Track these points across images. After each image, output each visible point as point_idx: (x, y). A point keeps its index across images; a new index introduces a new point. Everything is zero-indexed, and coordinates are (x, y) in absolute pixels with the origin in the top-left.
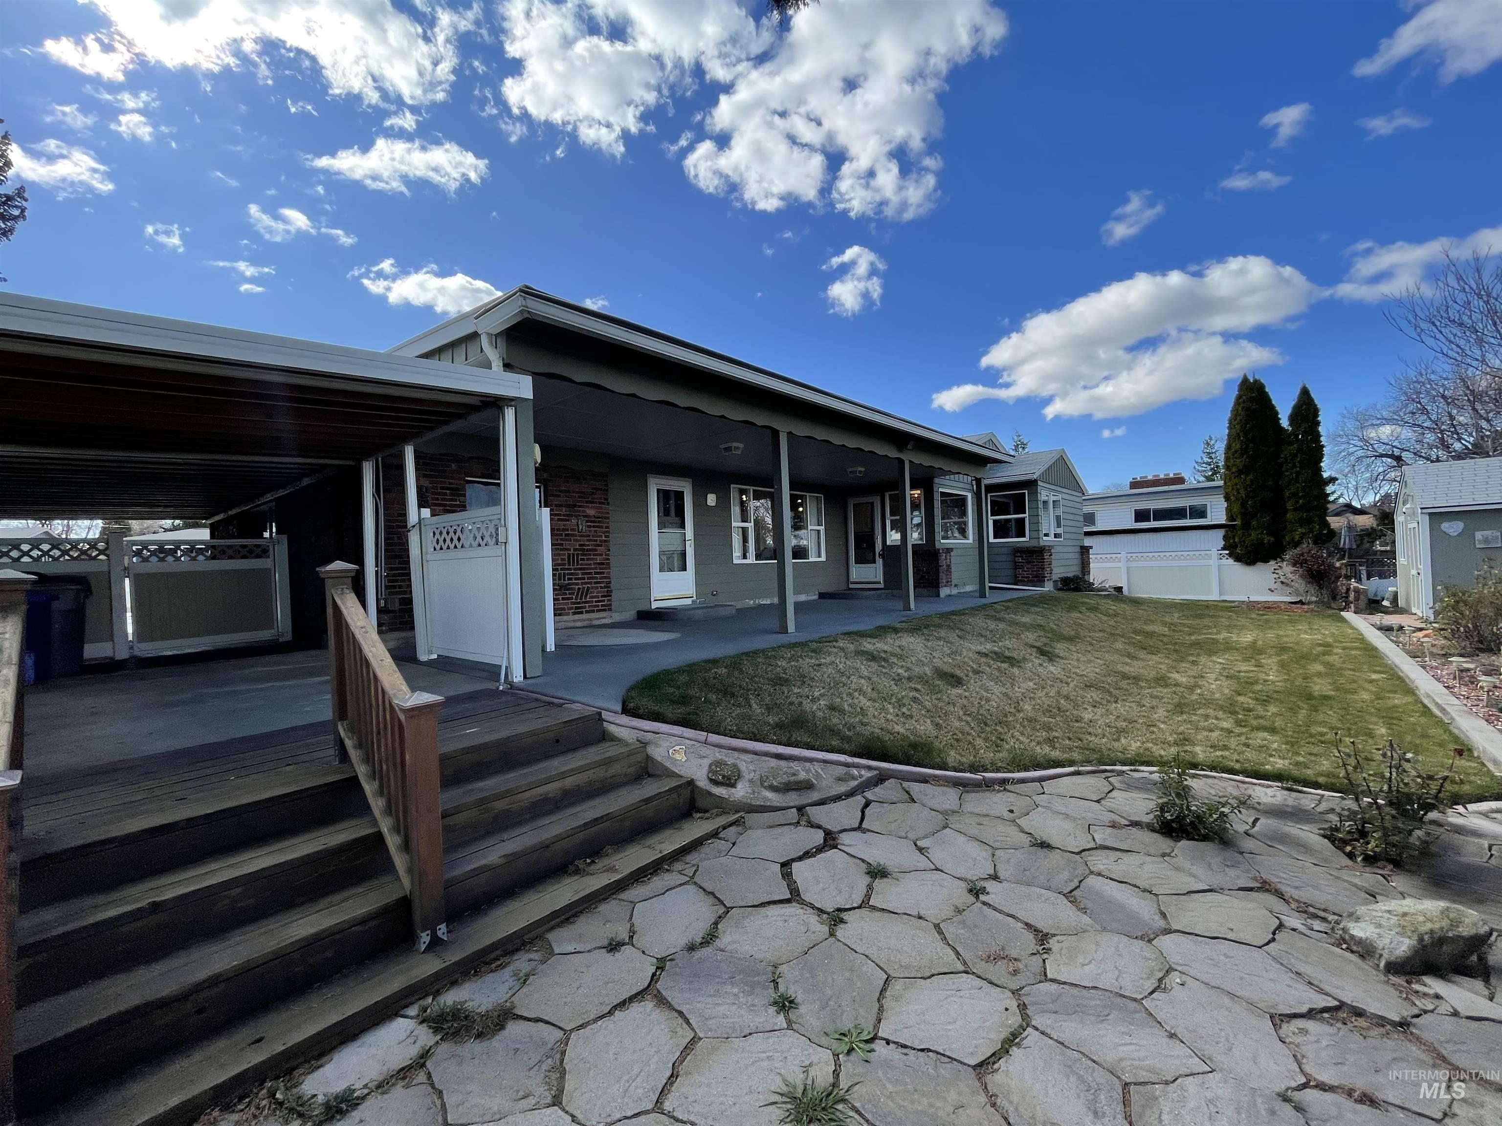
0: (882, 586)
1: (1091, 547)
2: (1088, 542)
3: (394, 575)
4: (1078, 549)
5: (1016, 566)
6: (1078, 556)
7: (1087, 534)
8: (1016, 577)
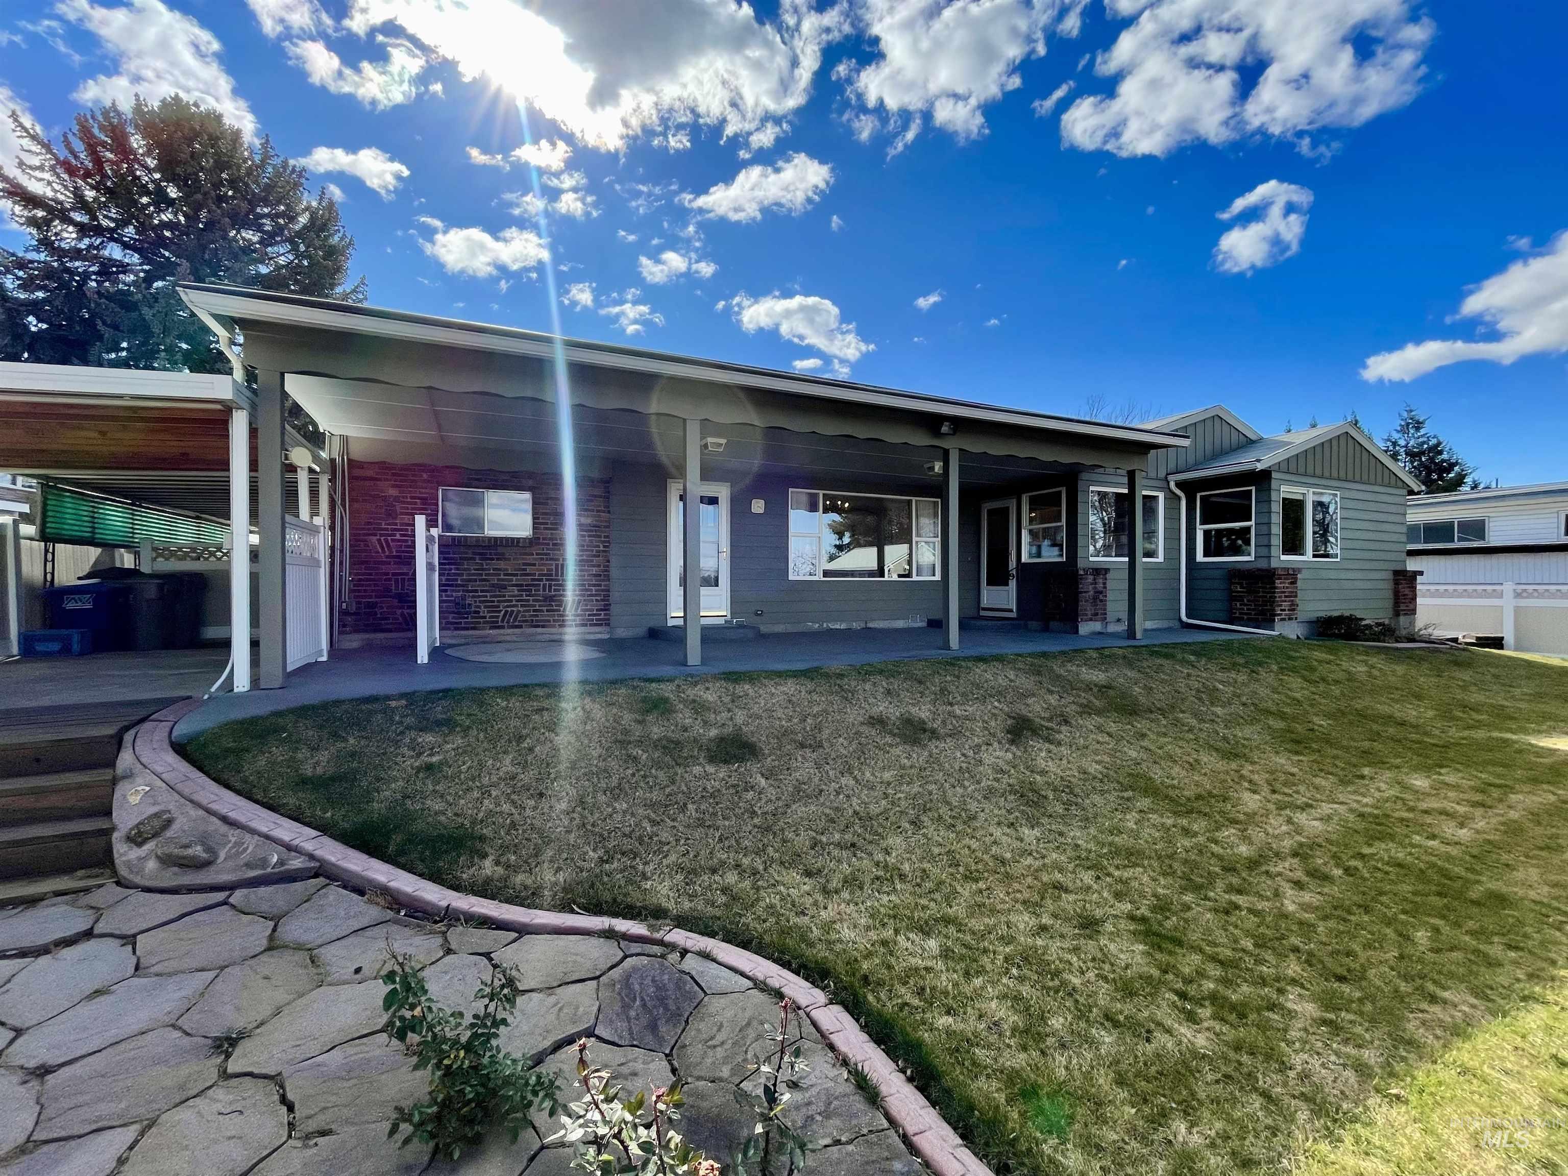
0: (1014, 615)
1: (1421, 573)
2: (1412, 565)
3: (360, 580)
4: (1390, 576)
5: (1232, 598)
6: (1389, 585)
7: (1411, 553)
8: (1230, 611)
